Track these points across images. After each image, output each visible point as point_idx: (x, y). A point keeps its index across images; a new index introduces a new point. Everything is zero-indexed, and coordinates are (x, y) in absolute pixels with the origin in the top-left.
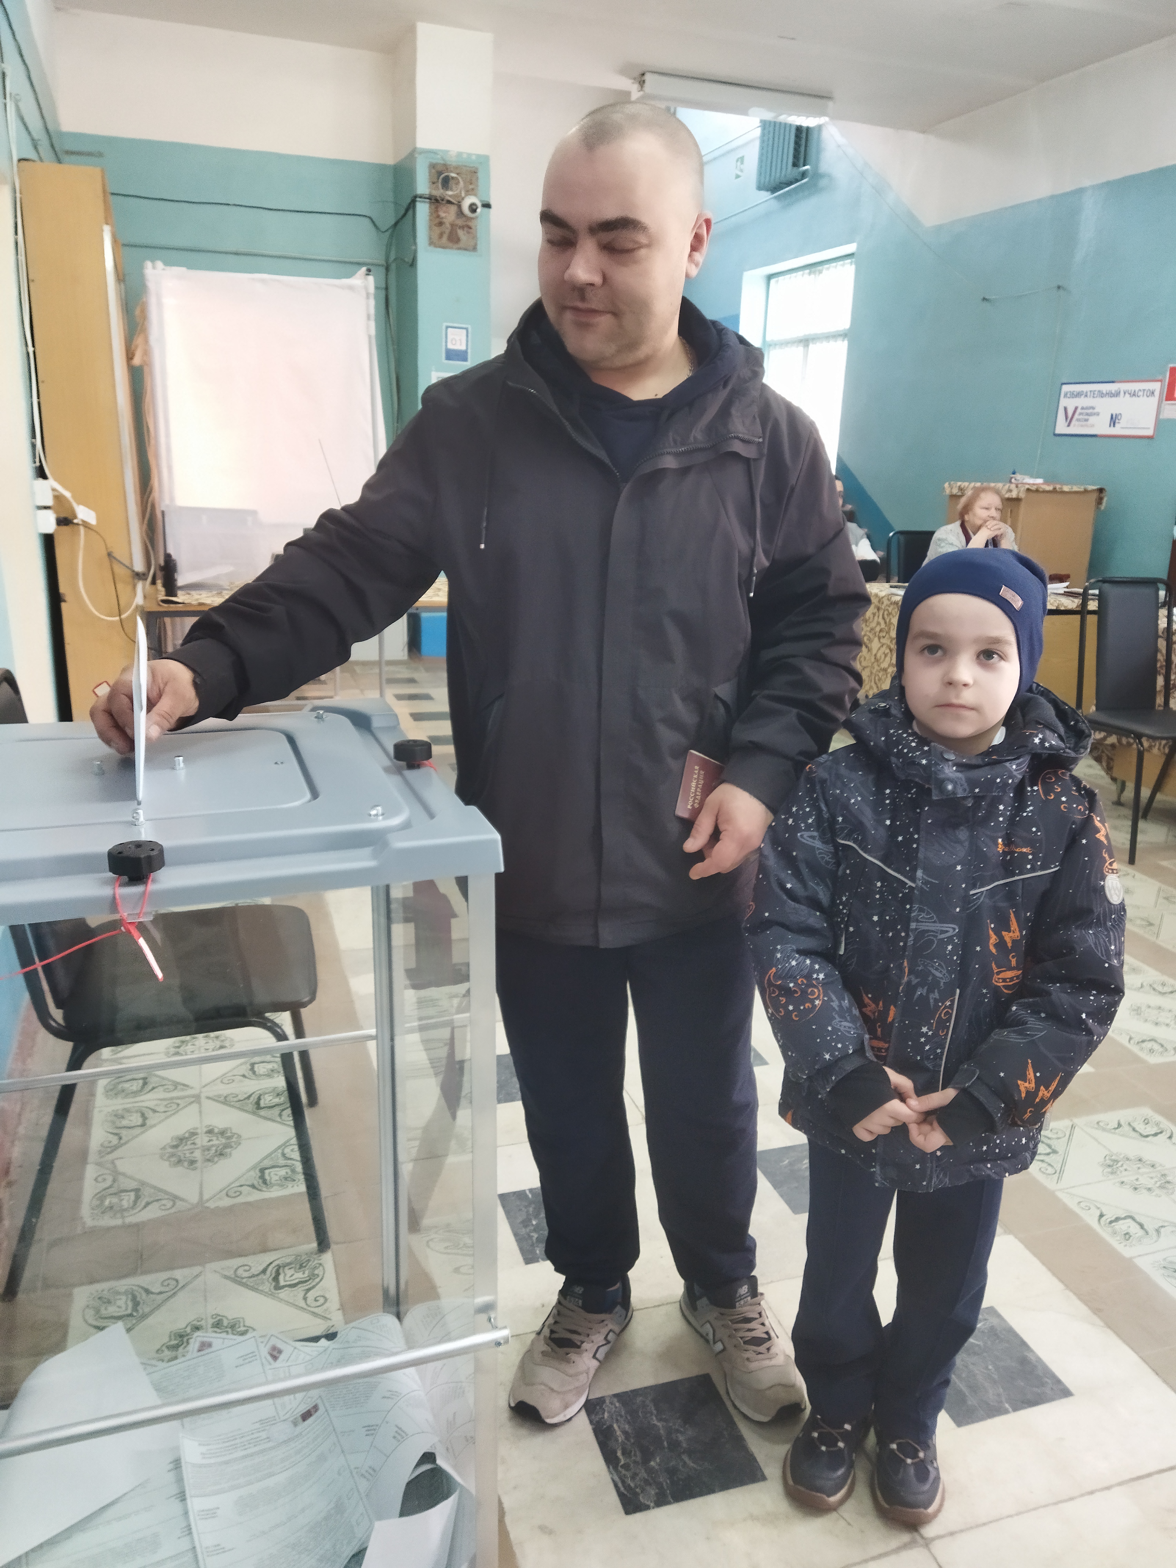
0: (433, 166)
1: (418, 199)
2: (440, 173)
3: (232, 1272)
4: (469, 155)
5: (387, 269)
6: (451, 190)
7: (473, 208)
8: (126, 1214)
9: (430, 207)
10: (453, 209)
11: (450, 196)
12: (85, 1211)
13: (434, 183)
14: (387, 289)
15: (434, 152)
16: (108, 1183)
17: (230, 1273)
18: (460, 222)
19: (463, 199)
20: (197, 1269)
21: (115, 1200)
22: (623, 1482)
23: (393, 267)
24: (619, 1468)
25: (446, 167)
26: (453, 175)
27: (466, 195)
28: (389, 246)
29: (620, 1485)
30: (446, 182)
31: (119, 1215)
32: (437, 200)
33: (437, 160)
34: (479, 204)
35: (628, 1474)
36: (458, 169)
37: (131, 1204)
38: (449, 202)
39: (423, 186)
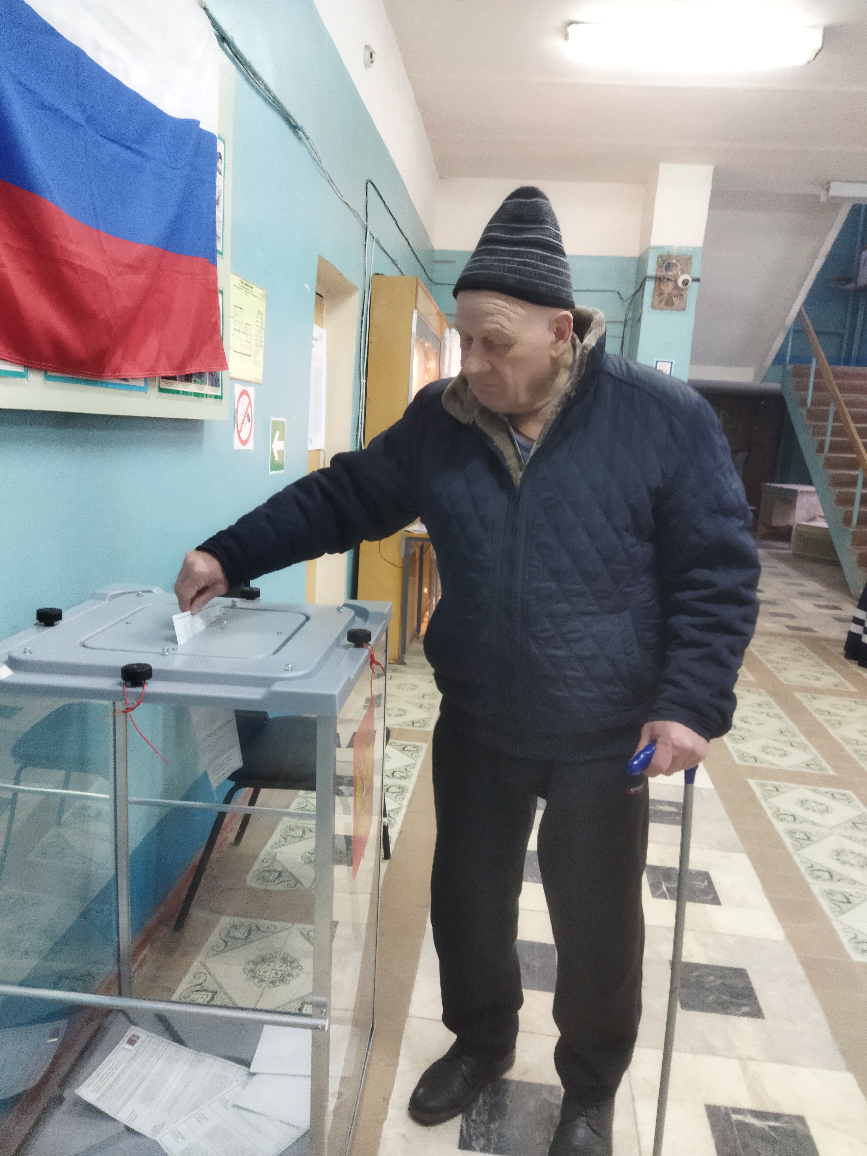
0: (660, 257)
1: (647, 279)
2: (664, 261)
3: (307, 932)
4: (687, 248)
5: (625, 324)
6: (672, 271)
7: (686, 283)
8: (268, 883)
9: (655, 284)
10: (671, 284)
11: (671, 276)
12: (249, 876)
13: (659, 268)
14: (623, 337)
15: (662, 248)
16: (268, 864)
17: (305, 933)
18: (675, 292)
19: (679, 277)
20: (290, 925)
21: (267, 874)
22: (467, 1129)
23: (629, 323)
24: (470, 1121)
25: (670, 257)
26: (674, 261)
27: (681, 274)
28: (628, 309)
29: (464, 1131)
30: (668, 267)
31: (265, 883)
32: (660, 279)
33: (665, 252)
34: (690, 280)
35: (473, 1125)
36: (678, 258)
37: (274, 879)
38: (668, 279)
39: (651, 270)
